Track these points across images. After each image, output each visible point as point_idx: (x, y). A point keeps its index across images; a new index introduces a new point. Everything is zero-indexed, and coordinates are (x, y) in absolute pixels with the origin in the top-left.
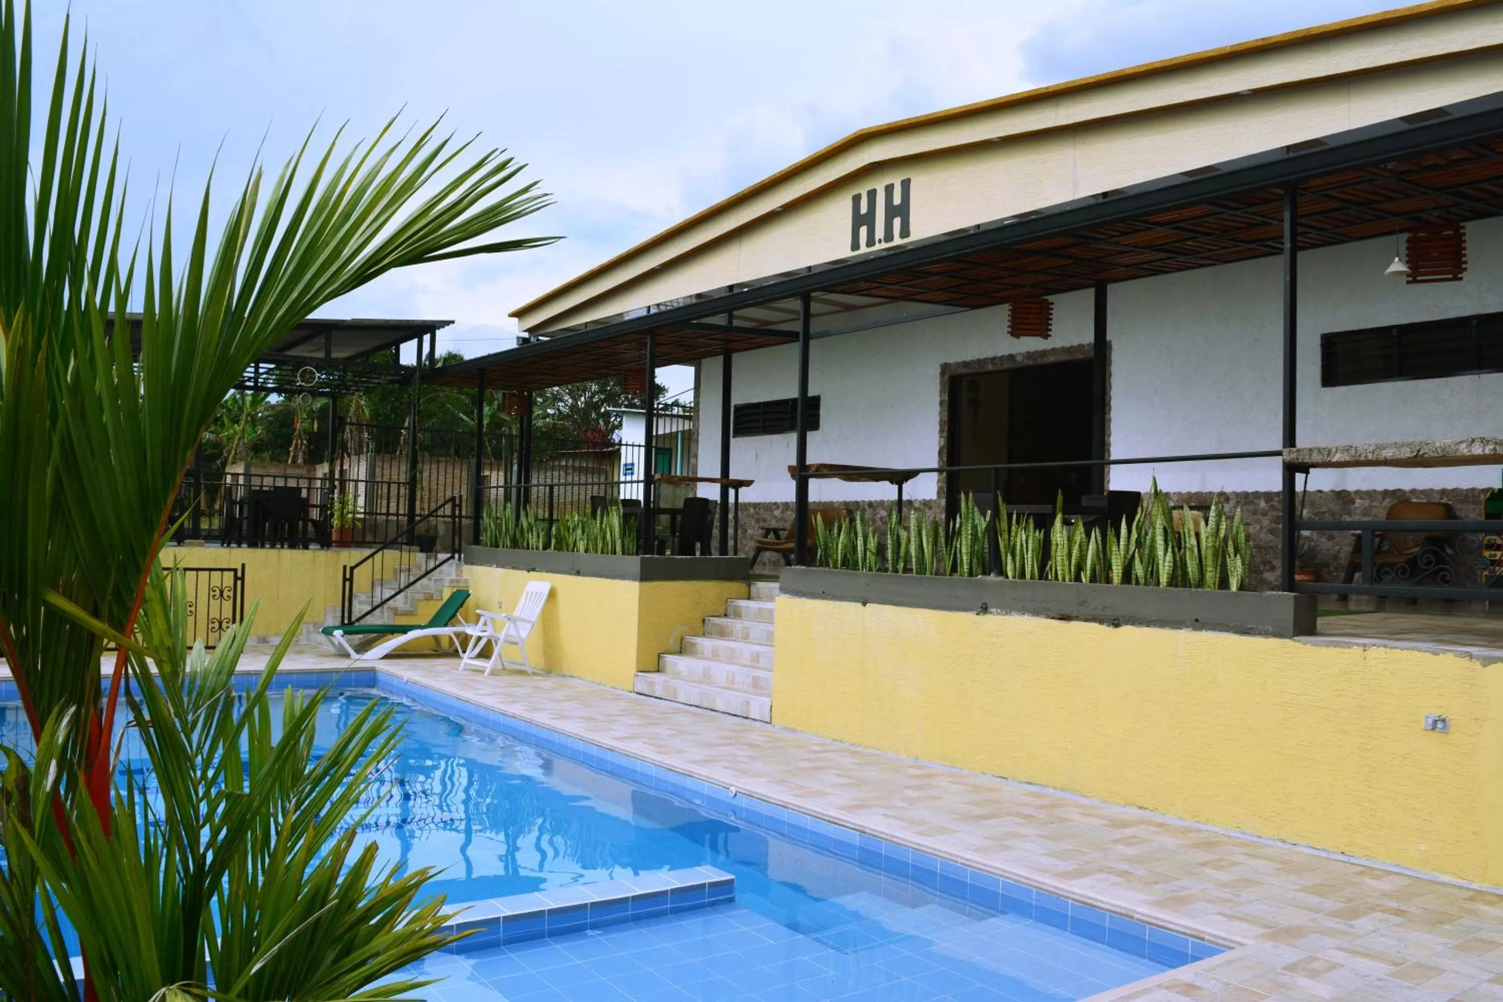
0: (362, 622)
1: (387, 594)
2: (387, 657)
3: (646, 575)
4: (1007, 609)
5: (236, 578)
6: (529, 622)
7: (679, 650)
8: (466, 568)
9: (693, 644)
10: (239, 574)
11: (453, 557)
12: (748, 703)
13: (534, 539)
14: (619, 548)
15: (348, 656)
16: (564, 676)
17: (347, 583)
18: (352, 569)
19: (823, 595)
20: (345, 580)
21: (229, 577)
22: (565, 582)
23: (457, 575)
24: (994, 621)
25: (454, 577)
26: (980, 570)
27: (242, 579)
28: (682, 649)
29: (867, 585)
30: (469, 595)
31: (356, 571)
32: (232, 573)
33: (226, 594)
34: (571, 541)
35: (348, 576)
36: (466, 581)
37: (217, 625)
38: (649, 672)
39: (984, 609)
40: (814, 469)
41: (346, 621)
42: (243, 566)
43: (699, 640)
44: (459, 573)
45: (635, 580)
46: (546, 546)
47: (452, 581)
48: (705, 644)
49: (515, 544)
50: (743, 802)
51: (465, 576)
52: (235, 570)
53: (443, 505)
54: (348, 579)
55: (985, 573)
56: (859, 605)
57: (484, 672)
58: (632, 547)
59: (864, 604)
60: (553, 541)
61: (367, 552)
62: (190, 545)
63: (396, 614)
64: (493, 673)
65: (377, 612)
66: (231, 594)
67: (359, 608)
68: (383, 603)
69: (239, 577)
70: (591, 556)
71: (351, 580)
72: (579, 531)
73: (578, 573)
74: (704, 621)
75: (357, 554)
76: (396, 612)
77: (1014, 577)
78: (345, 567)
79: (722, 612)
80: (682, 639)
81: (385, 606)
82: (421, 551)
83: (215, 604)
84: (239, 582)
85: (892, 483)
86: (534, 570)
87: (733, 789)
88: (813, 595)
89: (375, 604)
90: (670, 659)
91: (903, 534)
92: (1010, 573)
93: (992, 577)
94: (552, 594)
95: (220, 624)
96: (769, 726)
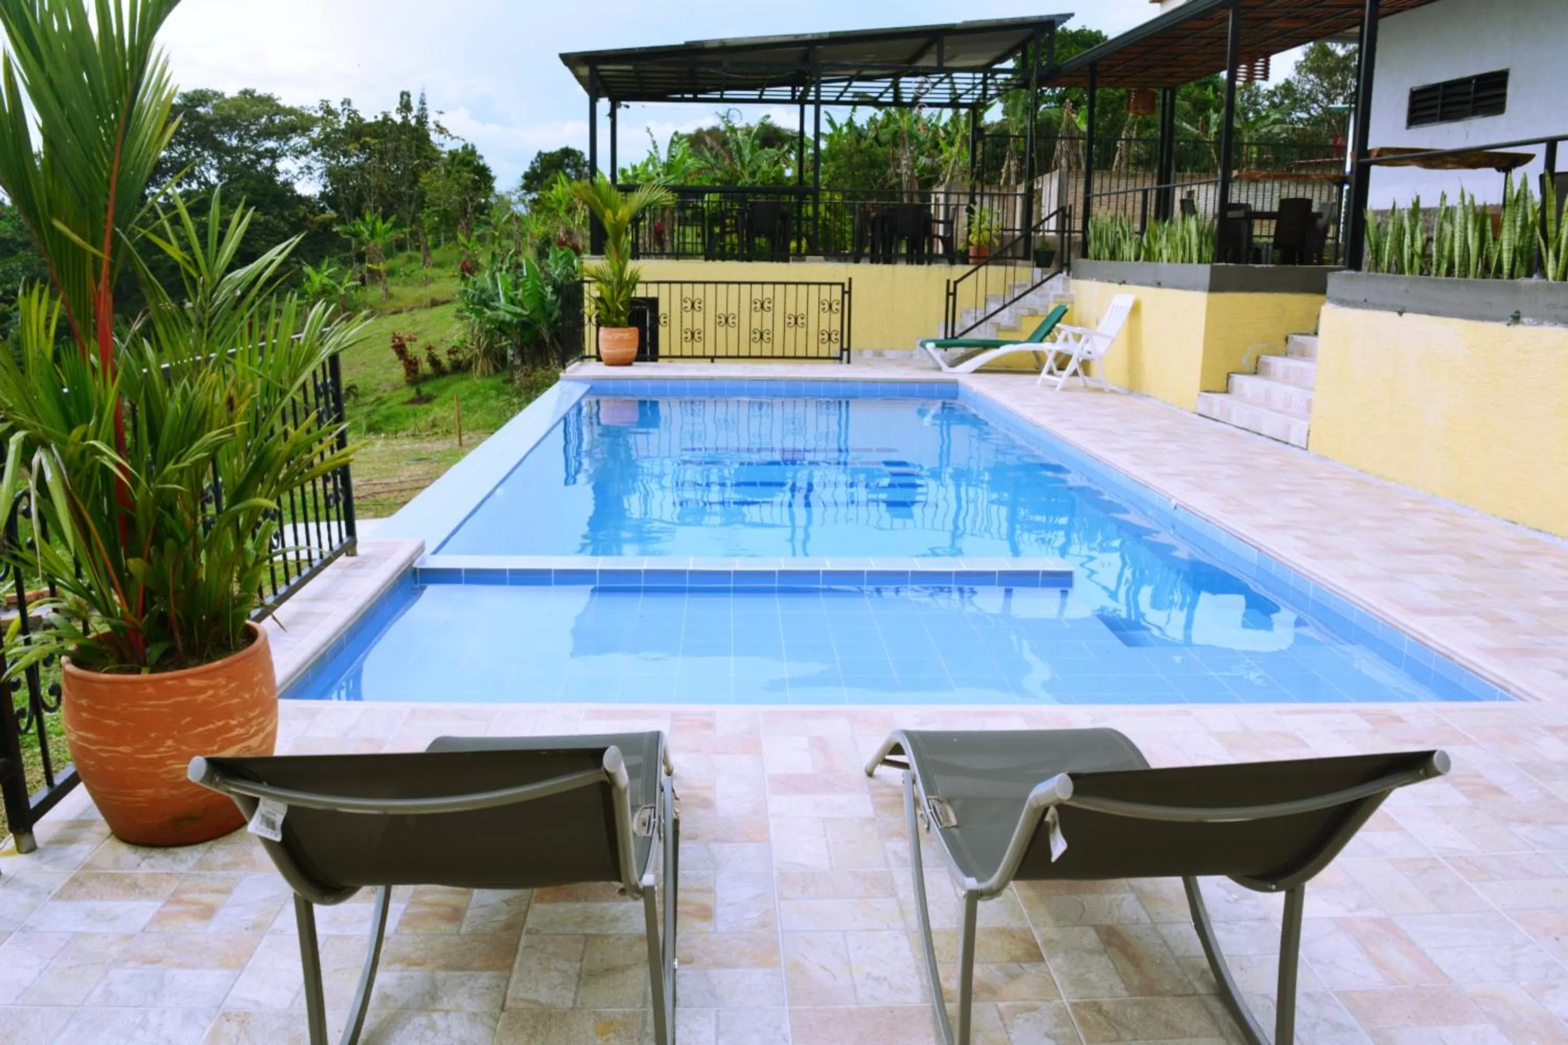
0: (966, 337)
1: (993, 307)
2: (977, 371)
3: (1216, 286)
4: (1540, 319)
5: (844, 292)
6: (1107, 336)
7: (1253, 370)
8: (1073, 283)
9: (1267, 364)
10: (846, 289)
11: (1061, 272)
12: (1289, 427)
13: (1128, 249)
14: (1195, 256)
15: (939, 369)
16: (1143, 395)
17: (951, 298)
18: (956, 283)
19: (1365, 304)
20: (948, 294)
21: (837, 290)
22: (1147, 294)
23: (1064, 290)
24: (1525, 333)
25: (1060, 292)
26: (1523, 271)
27: (849, 292)
28: (1256, 370)
29: (1407, 291)
30: (1066, 311)
31: (959, 286)
32: (840, 287)
33: (834, 307)
34: (1157, 250)
35: (951, 290)
36: (1072, 296)
37: (826, 336)
38: (1215, 392)
39: (1516, 319)
40: (1375, 154)
41: (949, 335)
42: (850, 280)
43: (1273, 360)
44: (1066, 289)
45: (1204, 290)
46: (1137, 258)
47: (1056, 296)
48: (1278, 364)
49: (1113, 256)
51: (1072, 292)
52: (843, 284)
53: (1048, 219)
54: (951, 294)
55: (1529, 275)
56: (1396, 315)
57: (1055, 387)
58: (1206, 254)
59: (1401, 313)
60: (1143, 253)
61: (969, 268)
62: (811, 261)
63: (999, 330)
64: (1064, 389)
65: (982, 326)
66: (839, 307)
67: (964, 320)
68: (986, 319)
69: (847, 292)
70: (1172, 265)
71: (954, 294)
72: (1164, 238)
73: (1159, 285)
74: (1287, 339)
75: (959, 270)
76: (999, 328)
77: (1555, 279)
78: (948, 282)
79: (1312, 330)
80: (1258, 359)
81: (989, 321)
82: (1038, 266)
83: (825, 316)
84: (846, 296)
85: (1498, 170)
86: (1124, 282)
87: (1174, 502)
88: (1354, 304)
89: (979, 320)
90: (1237, 379)
91: (1447, 228)
92: (1550, 274)
93: (1535, 279)
94: (1136, 309)
95: (830, 335)
96: (1305, 452)
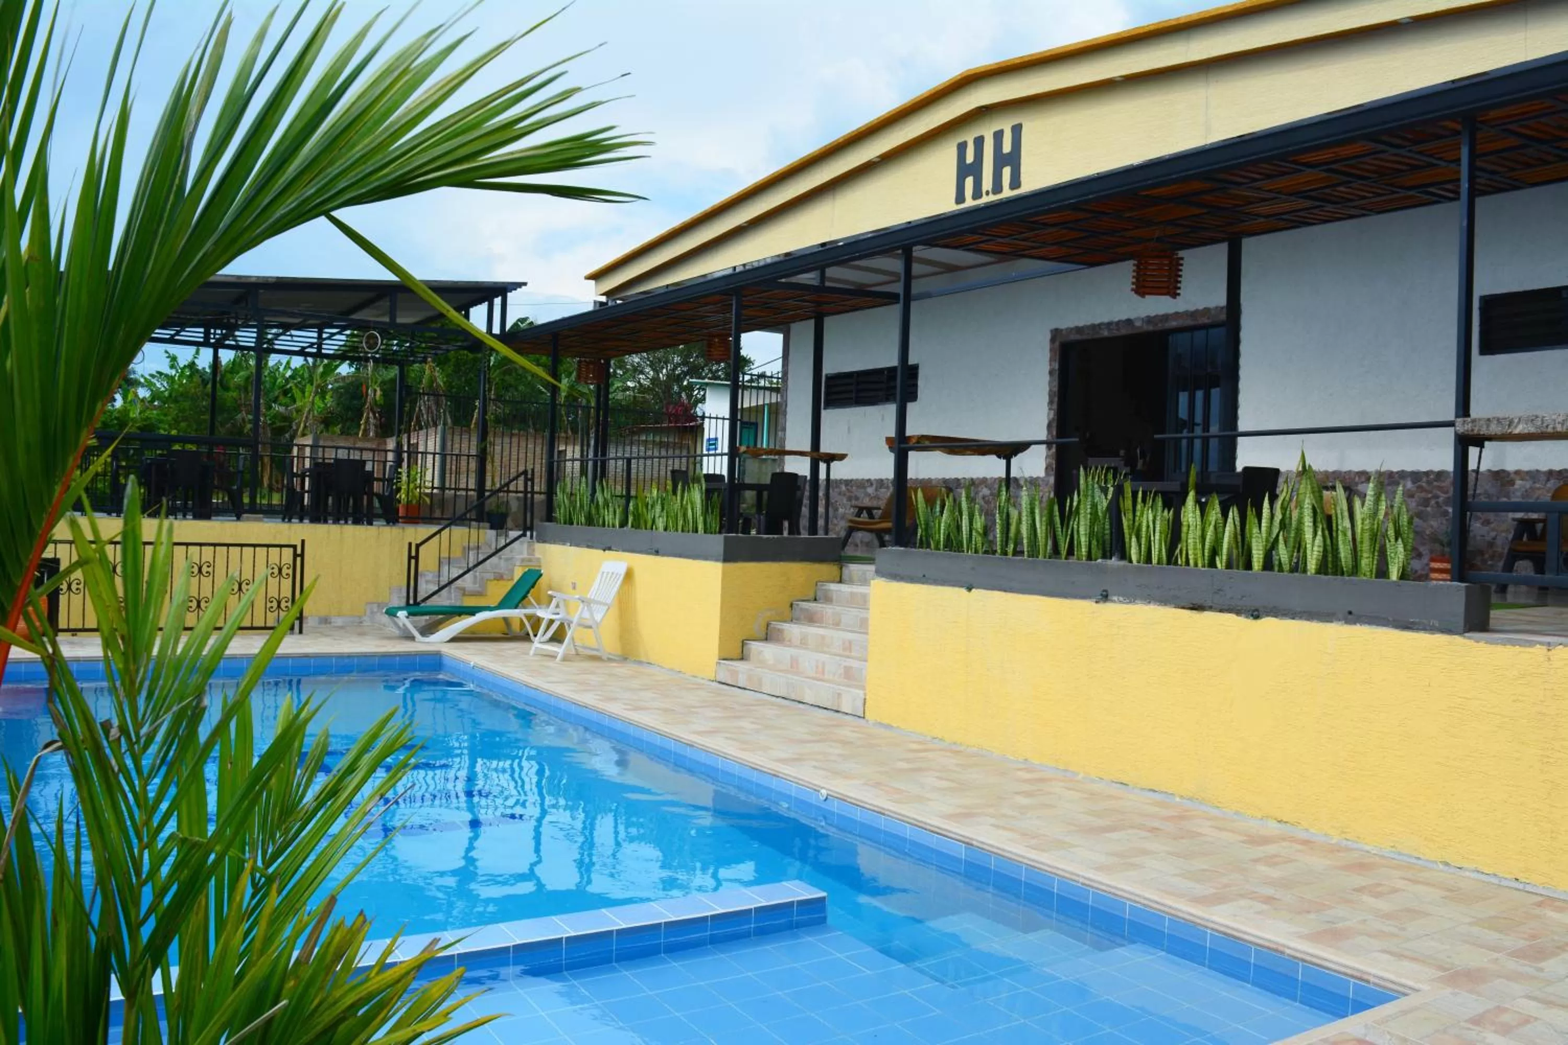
0: (429, 603)
1: (455, 573)
2: (454, 640)
3: (728, 557)
4: (1131, 597)
5: (295, 555)
6: (605, 604)
7: (763, 635)
8: (539, 547)
9: (780, 631)
10: (299, 551)
11: (524, 535)
12: (839, 695)
13: (611, 516)
14: (700, 526)
15: (412, 638)
16: (640, 663)
17: (413, 561)
18: (418, 546)
19: (924, 579)
20: (410, 557)
21: (288, 553)
22: (643, 563)
23: (529, 554)
24: (1115, 610)
25: (525, 555)
26: (1100, 554)
27: (302, 555)
28: (768, 635)
29: (973, 569)
30: (541, 575)
31: (421, 549)
32: (291, 550)
33: (285, 571)
34: (649, 518)
35: (413, 554)
36: (538, 560)
37: (275, 604)
38: (732, 659)
39: (1105, 597)
40: (914, 441)
41: (411, 602)
42: (303, 542)
43: (786, 626)
44: (531, 551)
45: (717, 560)
46: (623, 524)
47: (523, 560)
48: (793, 630)
49: (590, 521)
50: (835, 807)
51: (537, 555)
52: (295, 547)
53: (516, 478)
54: (414, 558)
55: (1104, 557)
56: (963, 591)
57: (556, 657)
58: (715, 525)
59: (969, 589)
60: (631, 519)
61: (434, 529)
62: (248, 520)
63: (464, 595)
64: (565, 659)
65: (444, 592)
66: (290, 572)
67: (425, 588)
68: (451, 582)
69: (299, 554)
70: (671, 533)
71: (417, 558)
72: (658, 508)
73: (657, 553)
74: (791, 605)
75: (424, 531)
76: (464, 592)
77: (1139, 562)
78: (410, 544)
79: (812, 596)
80: (768, 625)
81: (453, 586)
82: (492, 528)
83: (273, 582)
84: (299, 559)
85: (999, 457)
86: (610, 549)
87: (824, 792)
88: (912, 579)
89: (442, 583)
90: (755, 646)
91: (1014, 514)
92: (1134, 558)
93: (1114, 562)
94: (629, 575)
95: (279, 603)
96: (861, 720)
